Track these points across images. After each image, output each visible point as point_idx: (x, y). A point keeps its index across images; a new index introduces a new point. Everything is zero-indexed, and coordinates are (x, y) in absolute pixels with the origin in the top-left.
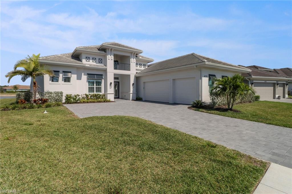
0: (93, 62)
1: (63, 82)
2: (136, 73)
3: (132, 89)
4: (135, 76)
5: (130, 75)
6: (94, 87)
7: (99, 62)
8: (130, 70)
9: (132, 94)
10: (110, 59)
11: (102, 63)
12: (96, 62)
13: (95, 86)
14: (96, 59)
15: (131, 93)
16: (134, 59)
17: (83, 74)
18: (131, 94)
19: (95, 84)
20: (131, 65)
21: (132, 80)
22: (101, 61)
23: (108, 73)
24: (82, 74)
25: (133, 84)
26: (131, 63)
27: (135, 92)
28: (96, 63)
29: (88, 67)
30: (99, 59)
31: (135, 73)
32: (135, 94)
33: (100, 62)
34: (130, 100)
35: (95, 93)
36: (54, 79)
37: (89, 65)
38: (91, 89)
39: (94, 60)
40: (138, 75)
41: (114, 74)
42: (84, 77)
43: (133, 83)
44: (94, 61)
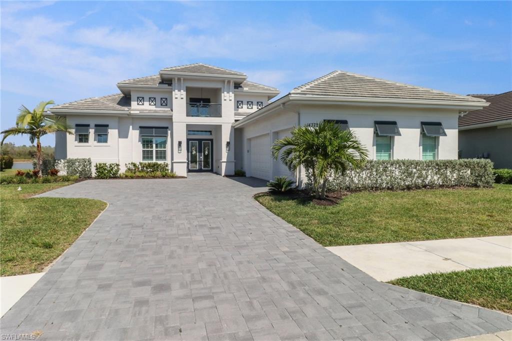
0: (150, 105)
1: (96, 143)
2: (236, 121)
3: (226, 154)
4: (232, 127)
5: (221, 125)
6: (152, 151)
7: (162, 105)
8: (221, 116)
9: (225, 164)
10: (179, 98)
11: (166, 105)
12: (155, 105)
13: (154, 149)
14: (155, 98)
15: (223, 160)
16: (231, 93)
17: (131, 127)
18: (223, 164)
19: (154, 145)
20: (222, 105)
21: (226, 136)
22: (165, 102)
23: (174, 123)
24: (129, 128)
25: (228, 144)
26: (223, 102)
27: (233, 160)
28: (156, 107)
29: (136, 115)
30: (161, 99)
31: (234, 121)
32: (234, 164)
33: (164, 104)
34: (221, 175)
35: (154, 161)
36: (83, 138)
37: (138, 112)
38: (147, 155)
39: (152, 101)
40: (238, 125)
41: (187, 125)
42: (134, 134)
43: (229, 141)
44: (152, 104)
